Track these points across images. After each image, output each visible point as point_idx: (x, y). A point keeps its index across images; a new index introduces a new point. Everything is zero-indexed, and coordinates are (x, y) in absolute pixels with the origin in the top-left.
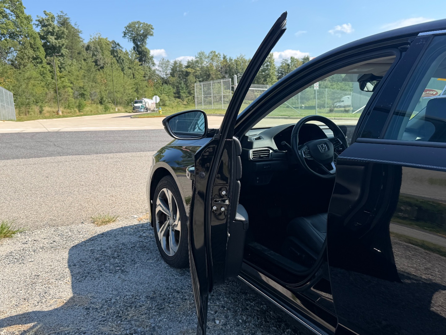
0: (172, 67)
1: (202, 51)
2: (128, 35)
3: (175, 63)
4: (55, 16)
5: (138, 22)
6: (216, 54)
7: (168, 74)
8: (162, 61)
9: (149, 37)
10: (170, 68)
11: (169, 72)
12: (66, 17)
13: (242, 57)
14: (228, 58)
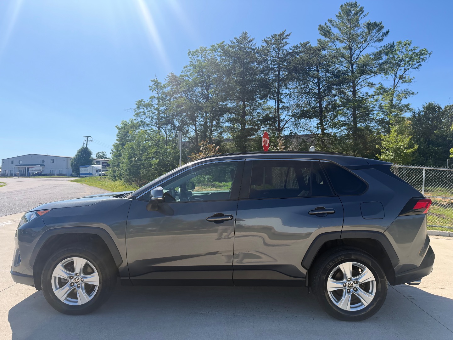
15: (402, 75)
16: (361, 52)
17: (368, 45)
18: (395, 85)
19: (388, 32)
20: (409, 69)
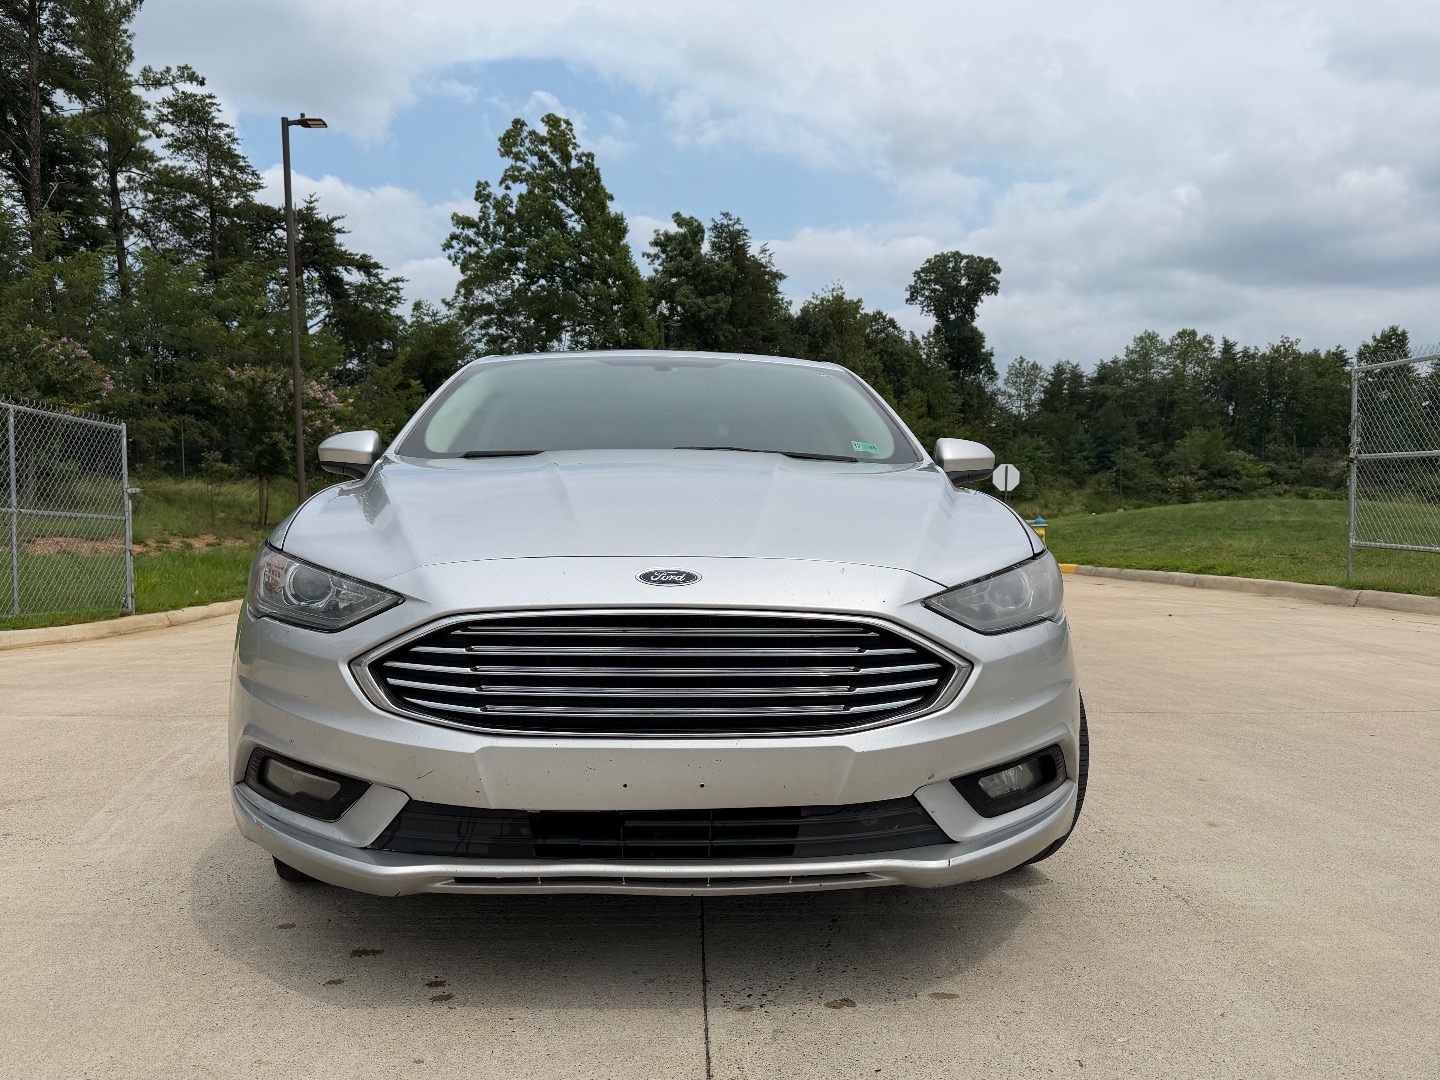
0: (1046, 384)
1: (1150, 331)
2: (923, 295)
3: (1059, 370)
4: (707, 225)
5: (957, 256)
6: (1198, 339)
7: (1033, 406)
8: (1018, 365)
9: (984, 297)
10: (1042, 386)
11: (1035, 397)
12: (737, 227)
13: (1287, 345)
14: (1238, 348)
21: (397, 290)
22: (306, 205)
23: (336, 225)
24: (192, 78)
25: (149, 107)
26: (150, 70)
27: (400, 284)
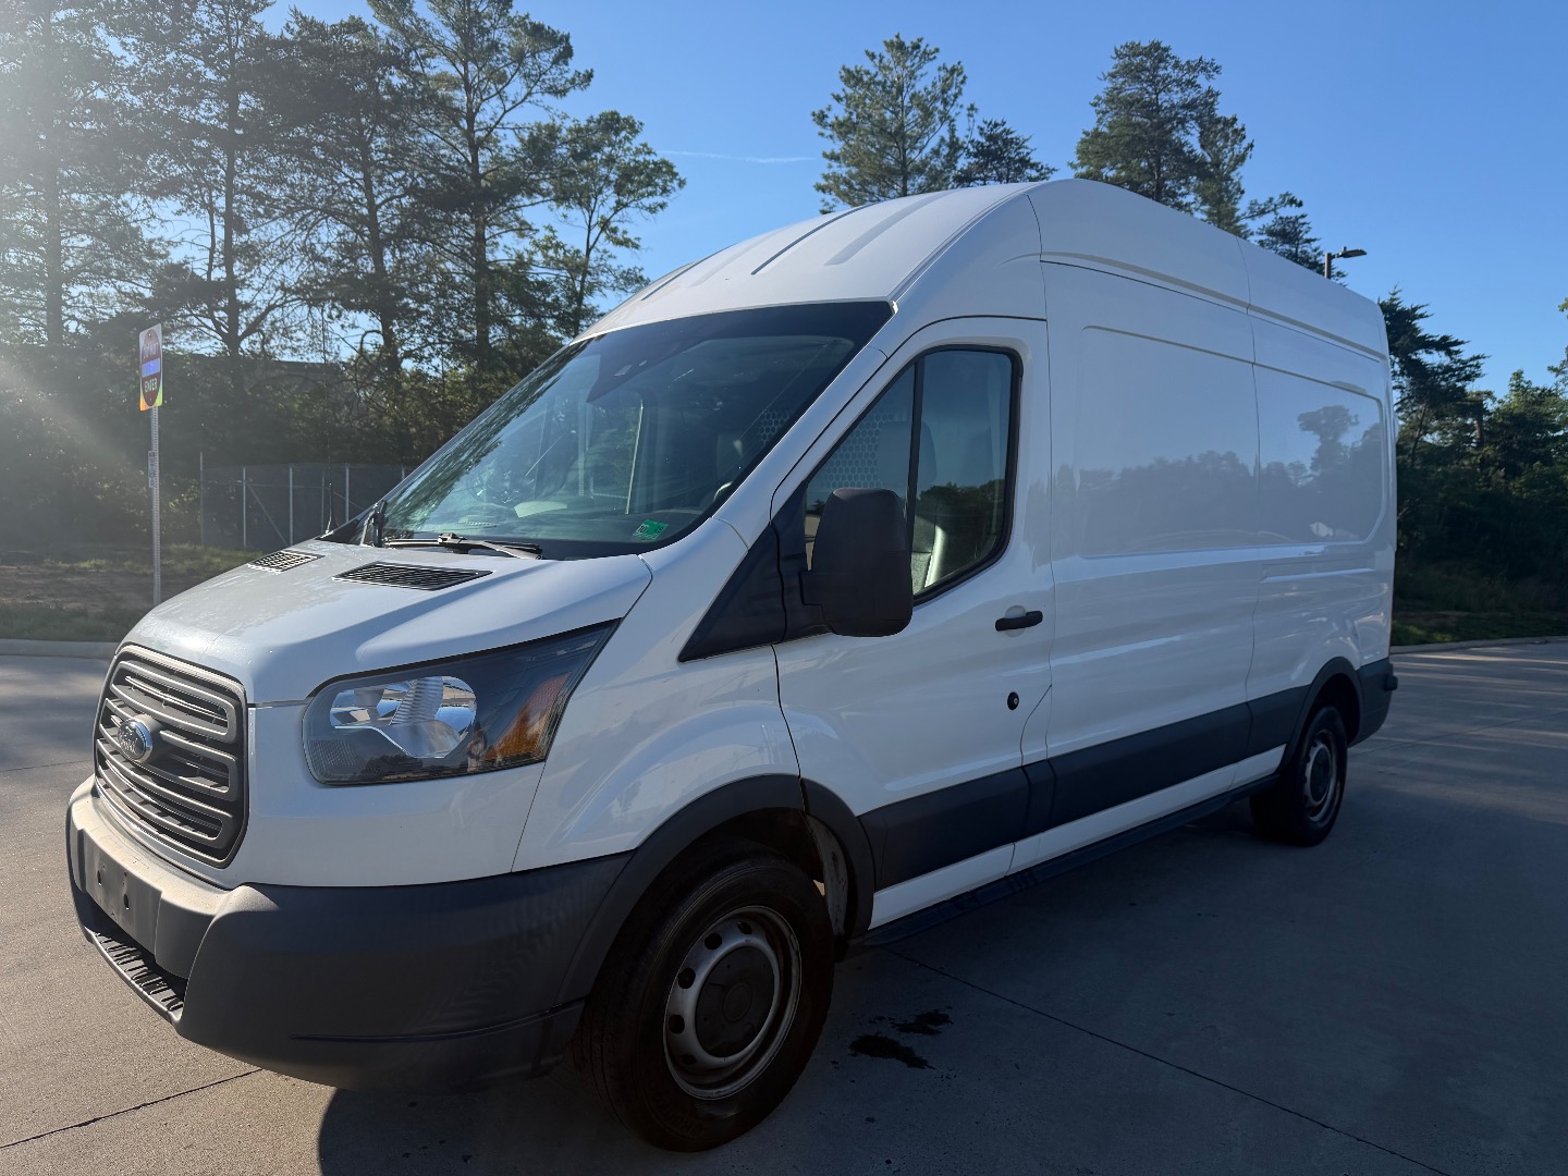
15: (608, 221)
16: (505, 112)
17: (529, 98)
18: (591, 243)
19: (589, 76)
20: (626, 205)
21: (1478, 366)
22: (1389, 297)
23: (1419, 312)
24: (1292, 201)
25: (1252, 234)
26: (1256, 203)
27: (1481, 361)
